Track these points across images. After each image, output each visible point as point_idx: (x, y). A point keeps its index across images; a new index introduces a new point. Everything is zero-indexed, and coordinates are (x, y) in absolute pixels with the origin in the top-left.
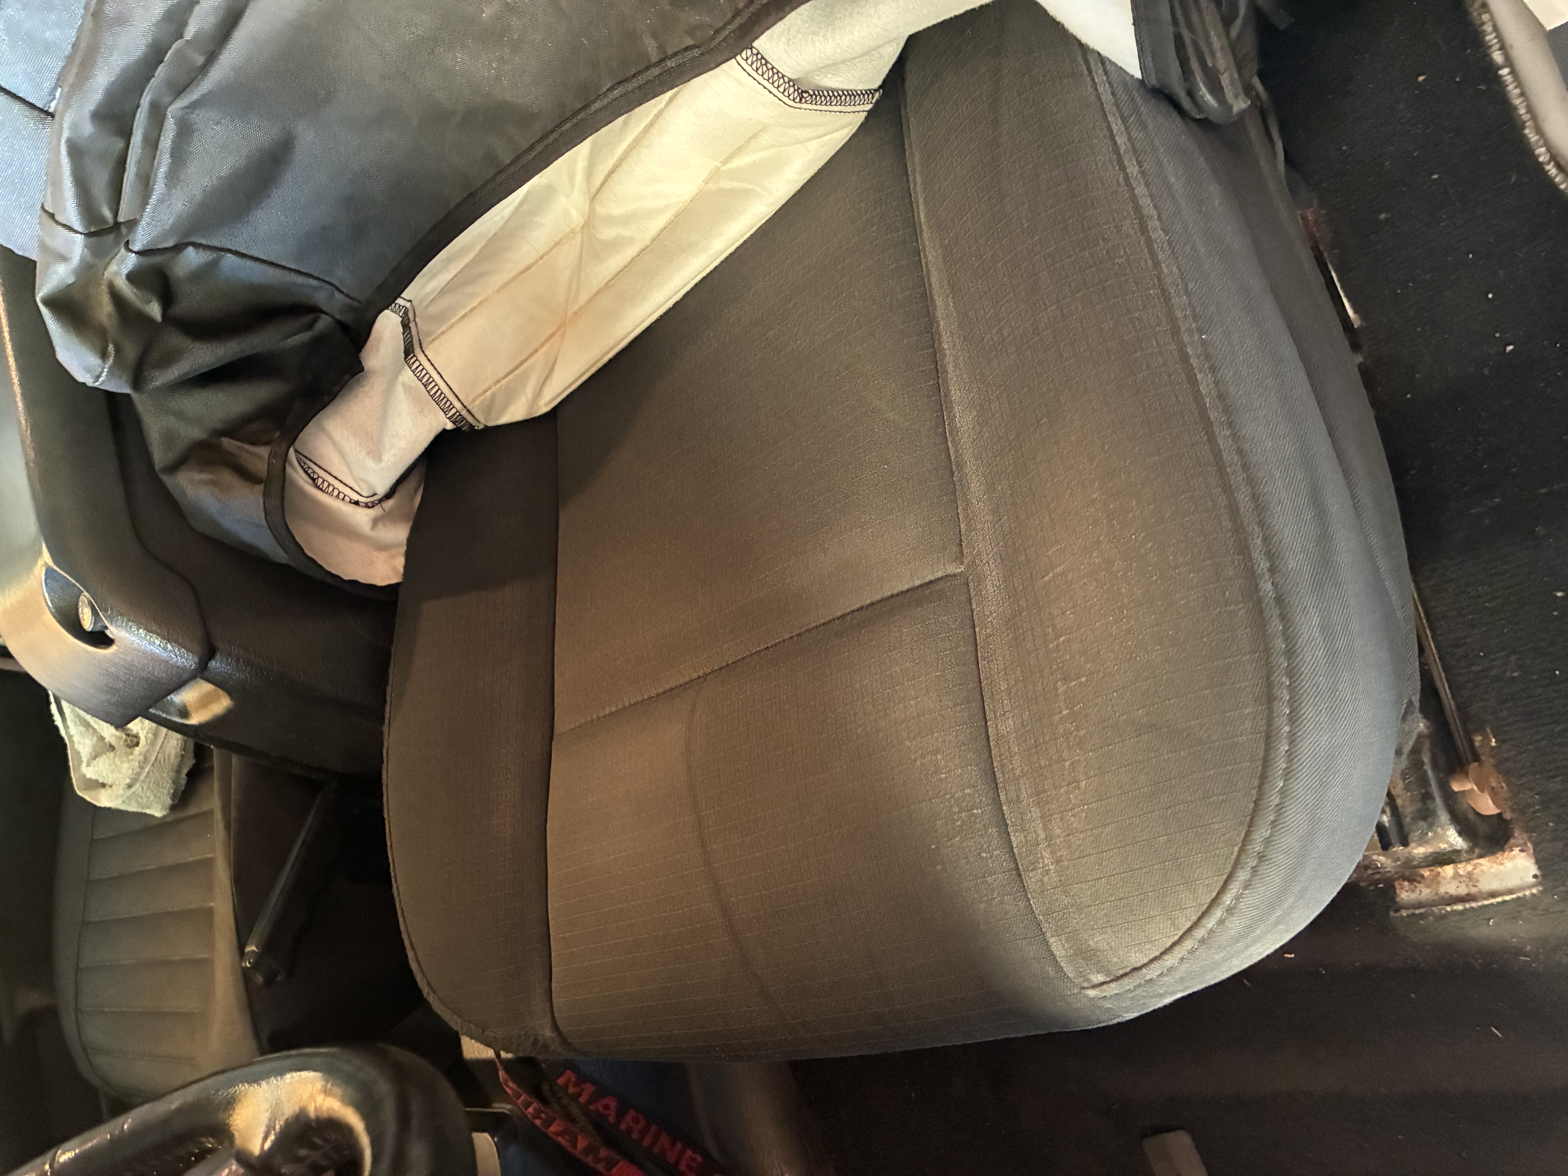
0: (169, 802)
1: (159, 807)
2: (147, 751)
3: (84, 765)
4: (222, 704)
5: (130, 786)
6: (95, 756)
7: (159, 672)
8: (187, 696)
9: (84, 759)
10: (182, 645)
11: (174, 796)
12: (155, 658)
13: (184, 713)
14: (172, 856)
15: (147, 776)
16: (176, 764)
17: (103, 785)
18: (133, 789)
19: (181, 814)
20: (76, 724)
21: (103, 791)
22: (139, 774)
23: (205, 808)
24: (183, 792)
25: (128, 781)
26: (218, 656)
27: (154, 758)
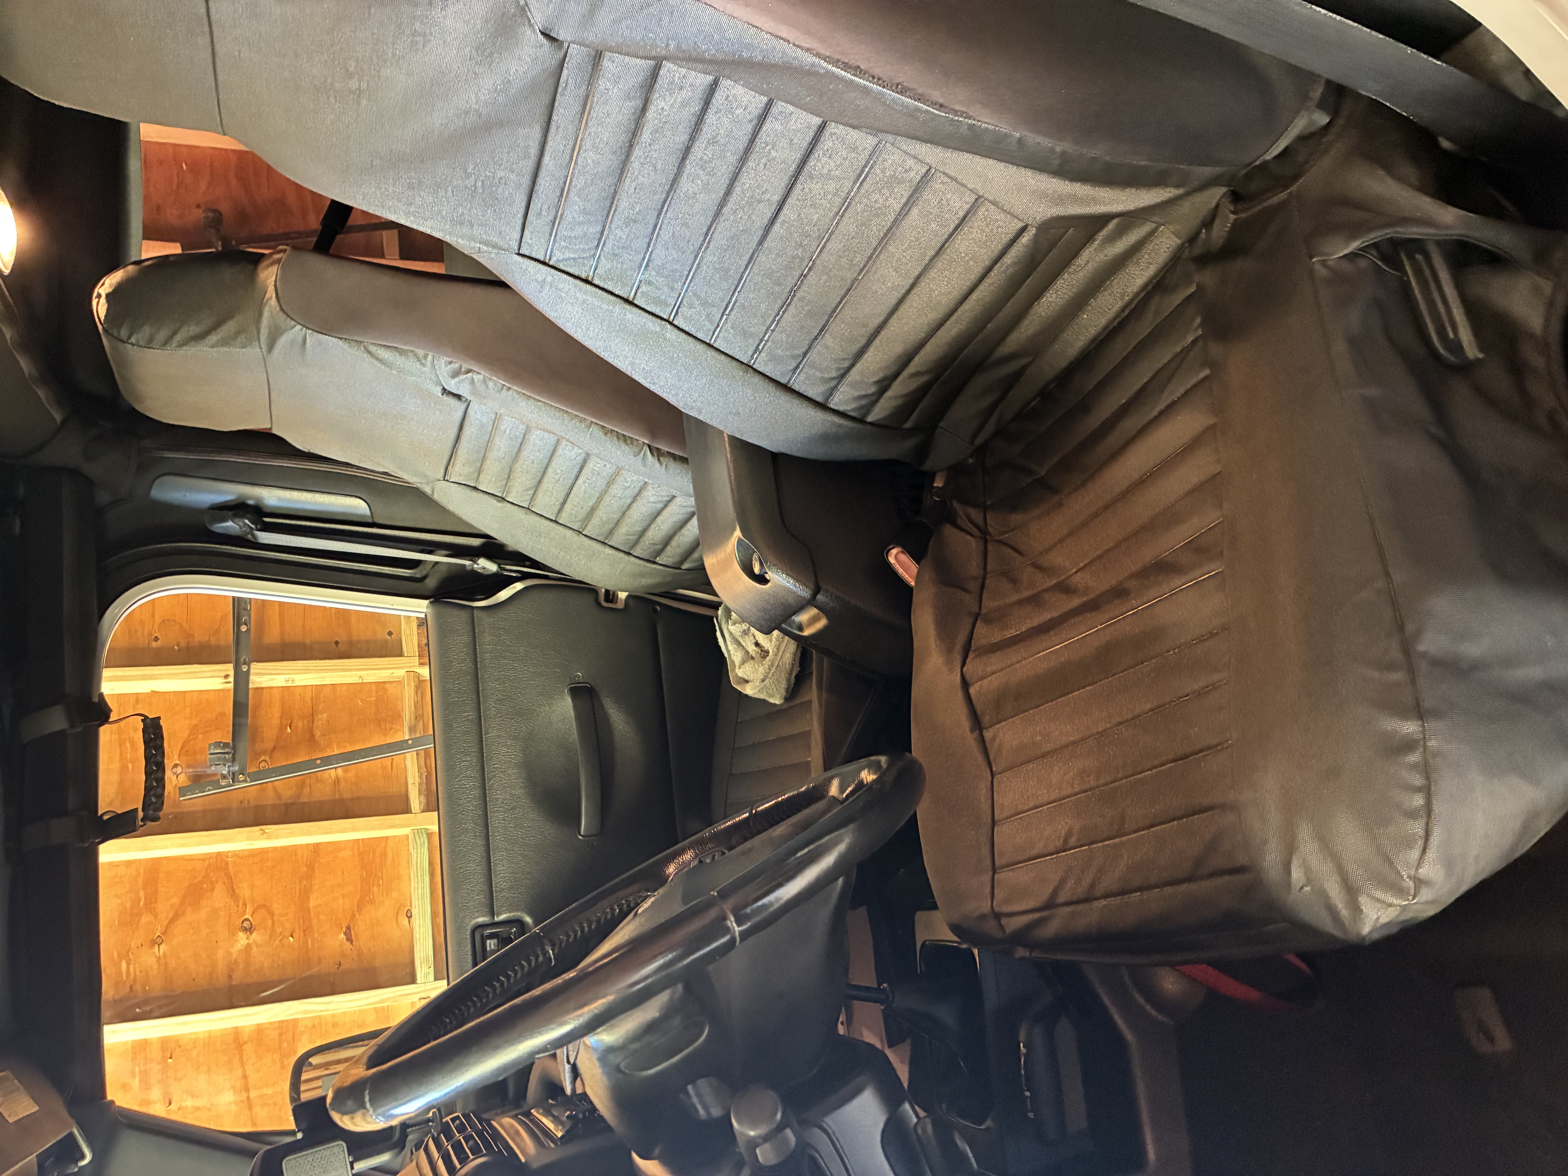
0: (784, 694)
1: (779, 696)
2: (773, 659)
3: (737, 668)
4: (822, 623)
5: (763, 681)
6: (743, 662)
7: (791, 600)
8: (803, 617)
9: (737, 664)
10: (803, 584)
11: (787, 691)
12: (790, 591)
13: (800, 628)
14: (787, 730)
15: (773, 675)
16: (789, 670)
17: (747, 682)
18: (765, 683)
19: (792, 704)
20: (732, 644)
21: (747, 685)
22: (768, 673)
23: (806, 699)
24: (793, 689)
25: (762, 677)
26: (821, 592)
27: (777, 664)
